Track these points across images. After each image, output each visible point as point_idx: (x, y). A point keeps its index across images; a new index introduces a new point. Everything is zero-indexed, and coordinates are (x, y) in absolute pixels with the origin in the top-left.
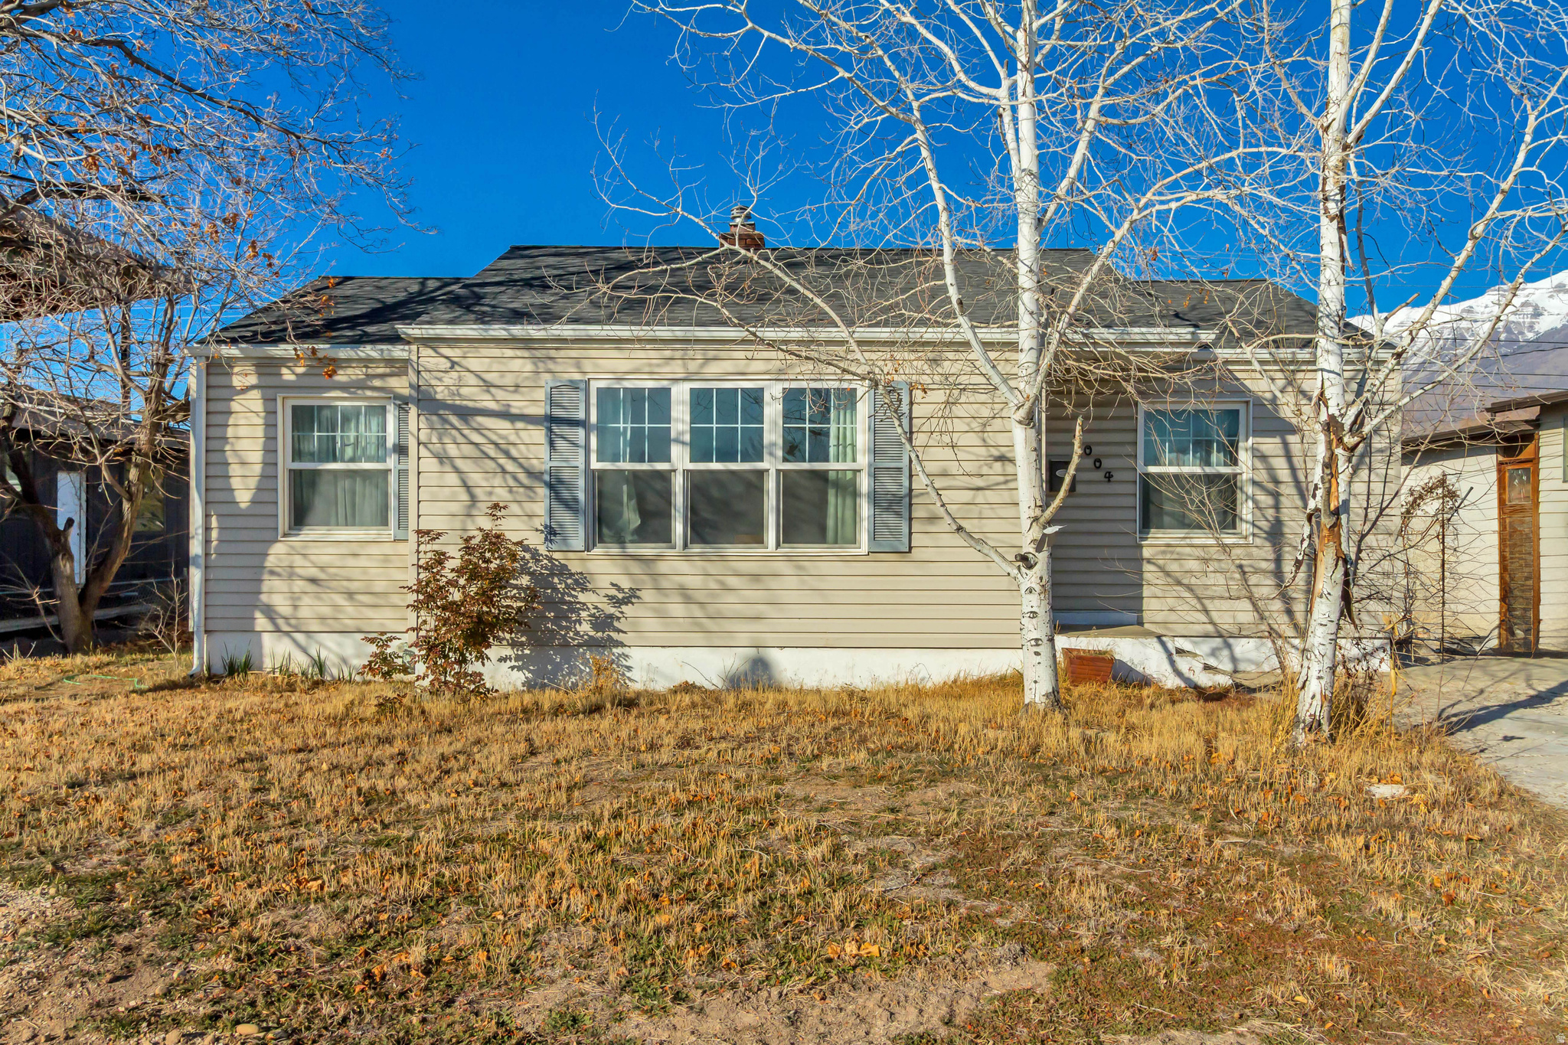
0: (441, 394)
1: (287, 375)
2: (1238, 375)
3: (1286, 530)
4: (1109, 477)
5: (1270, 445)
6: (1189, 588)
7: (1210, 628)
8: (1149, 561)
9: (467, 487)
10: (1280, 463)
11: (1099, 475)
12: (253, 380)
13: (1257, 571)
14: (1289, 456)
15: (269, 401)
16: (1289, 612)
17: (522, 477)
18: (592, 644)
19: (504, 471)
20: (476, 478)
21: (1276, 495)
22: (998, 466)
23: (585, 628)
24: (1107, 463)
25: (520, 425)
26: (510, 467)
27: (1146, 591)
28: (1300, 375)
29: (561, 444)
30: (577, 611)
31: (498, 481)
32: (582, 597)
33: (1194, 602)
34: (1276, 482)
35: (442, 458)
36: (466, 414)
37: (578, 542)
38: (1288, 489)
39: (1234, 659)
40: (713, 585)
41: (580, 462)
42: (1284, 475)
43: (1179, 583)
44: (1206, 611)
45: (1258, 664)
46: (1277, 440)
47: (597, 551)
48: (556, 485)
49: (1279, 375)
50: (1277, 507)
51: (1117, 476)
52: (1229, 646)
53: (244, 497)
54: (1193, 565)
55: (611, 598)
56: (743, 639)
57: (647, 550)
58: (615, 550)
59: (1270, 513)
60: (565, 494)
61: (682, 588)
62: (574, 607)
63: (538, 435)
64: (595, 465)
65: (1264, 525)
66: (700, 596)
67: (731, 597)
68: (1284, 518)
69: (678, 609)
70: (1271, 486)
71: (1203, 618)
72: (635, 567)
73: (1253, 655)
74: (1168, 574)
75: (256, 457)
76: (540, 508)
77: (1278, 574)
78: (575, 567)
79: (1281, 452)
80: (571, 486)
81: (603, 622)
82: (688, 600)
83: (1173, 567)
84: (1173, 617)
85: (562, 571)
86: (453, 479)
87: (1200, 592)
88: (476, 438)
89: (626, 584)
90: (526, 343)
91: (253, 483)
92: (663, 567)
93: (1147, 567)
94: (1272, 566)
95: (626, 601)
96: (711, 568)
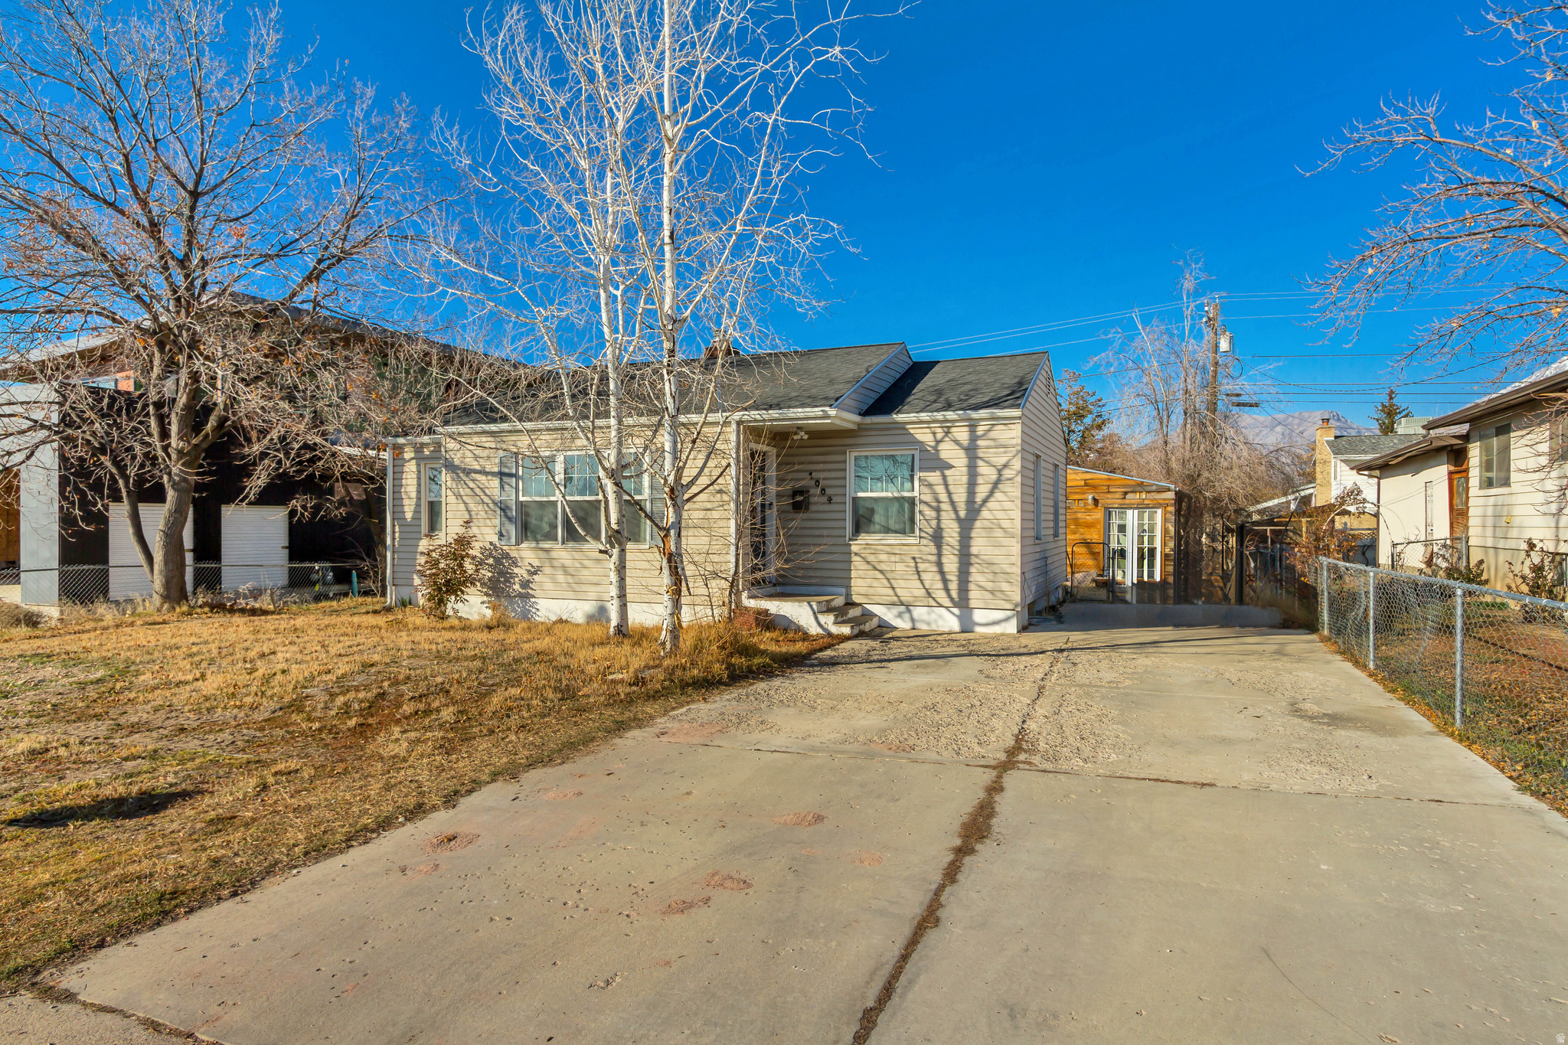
0: (457, 462)
1: (427, 452)
2: (912, 431)
3: (945, 535)
4: (830, 500)
5: (934, 477)
6: (881, 572)
7: (895, 598)
8: (856, 554)
9: (469, 511)
10: (940, 489)
11: (824, 499)
12: (412, 455)
13: (924, 561)
14: (946, 485)
15: (418, 465)
16: (947, 590)
17: (491, 505)
18: (521, 596)
19: (483, 503)
20: (472, 506)
21: (938, 510)
22: (719, 495)
23: (517, 587)
24: (829, 491)
25: (490, 477)
26: (486, 499)
27: (853, 574)
28: (953, 430)
29: (507, 487)
30: (513, 578)
31: (480, 507)
32: (516, 570)
33: (885, 582)
34: (939, 502)
35: (458, 496)
36: (468, 472)
37: (513, 540)
38: (946, 506)
39: (913, 620)
40: (578, 565)
41: (513, 497)
42: (943, 497)
43: (875, 569)
44: (893, 588)
45: (928, 624)
46: (938, 473)
47: (523, 545)
48: (504, 509)
49: (940, 430)
50: (938, 519)
51: (834, 499)
52: (909, 611)
53: (409, 515)
54: (883, 557)
55: (528, 571)
56: (593, 596)
57: (546, 545)
58: (533, 545)
59: (934, 523)
60: (509, 513)
61: (564, 567)
62: (513, 576)
63: (495, 483)
64: (522, 499)
65: (930, 531)
66: (571, 571)
67: (585, 572)
68: (943, 526)
69: (561, 578)
70: (934, 504)
71: (890, 592)
72: (542, 554)
73: (926, 617)
74: (868, 563)
75: (414, 495)
76: (497, 522)
77: (939, 564)
78: (513, 554)
79: (941, 482)
80: (511, 510)
81: (525, 584)
82: (566, 573)
83: (871, 558)
84: (871, 591)
85: (507, 556)
86: (462, 507)
87: (889, 575)
88: (471, 485)
89: (536, 563)
90: (492, 434)
91: (413, 508)
92: (554, 554)
93: (854, 558)
94: (934, 558)
95: (535, 573)
96: (577, 555)
